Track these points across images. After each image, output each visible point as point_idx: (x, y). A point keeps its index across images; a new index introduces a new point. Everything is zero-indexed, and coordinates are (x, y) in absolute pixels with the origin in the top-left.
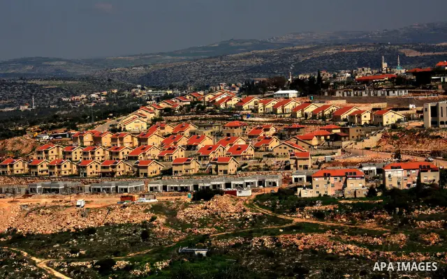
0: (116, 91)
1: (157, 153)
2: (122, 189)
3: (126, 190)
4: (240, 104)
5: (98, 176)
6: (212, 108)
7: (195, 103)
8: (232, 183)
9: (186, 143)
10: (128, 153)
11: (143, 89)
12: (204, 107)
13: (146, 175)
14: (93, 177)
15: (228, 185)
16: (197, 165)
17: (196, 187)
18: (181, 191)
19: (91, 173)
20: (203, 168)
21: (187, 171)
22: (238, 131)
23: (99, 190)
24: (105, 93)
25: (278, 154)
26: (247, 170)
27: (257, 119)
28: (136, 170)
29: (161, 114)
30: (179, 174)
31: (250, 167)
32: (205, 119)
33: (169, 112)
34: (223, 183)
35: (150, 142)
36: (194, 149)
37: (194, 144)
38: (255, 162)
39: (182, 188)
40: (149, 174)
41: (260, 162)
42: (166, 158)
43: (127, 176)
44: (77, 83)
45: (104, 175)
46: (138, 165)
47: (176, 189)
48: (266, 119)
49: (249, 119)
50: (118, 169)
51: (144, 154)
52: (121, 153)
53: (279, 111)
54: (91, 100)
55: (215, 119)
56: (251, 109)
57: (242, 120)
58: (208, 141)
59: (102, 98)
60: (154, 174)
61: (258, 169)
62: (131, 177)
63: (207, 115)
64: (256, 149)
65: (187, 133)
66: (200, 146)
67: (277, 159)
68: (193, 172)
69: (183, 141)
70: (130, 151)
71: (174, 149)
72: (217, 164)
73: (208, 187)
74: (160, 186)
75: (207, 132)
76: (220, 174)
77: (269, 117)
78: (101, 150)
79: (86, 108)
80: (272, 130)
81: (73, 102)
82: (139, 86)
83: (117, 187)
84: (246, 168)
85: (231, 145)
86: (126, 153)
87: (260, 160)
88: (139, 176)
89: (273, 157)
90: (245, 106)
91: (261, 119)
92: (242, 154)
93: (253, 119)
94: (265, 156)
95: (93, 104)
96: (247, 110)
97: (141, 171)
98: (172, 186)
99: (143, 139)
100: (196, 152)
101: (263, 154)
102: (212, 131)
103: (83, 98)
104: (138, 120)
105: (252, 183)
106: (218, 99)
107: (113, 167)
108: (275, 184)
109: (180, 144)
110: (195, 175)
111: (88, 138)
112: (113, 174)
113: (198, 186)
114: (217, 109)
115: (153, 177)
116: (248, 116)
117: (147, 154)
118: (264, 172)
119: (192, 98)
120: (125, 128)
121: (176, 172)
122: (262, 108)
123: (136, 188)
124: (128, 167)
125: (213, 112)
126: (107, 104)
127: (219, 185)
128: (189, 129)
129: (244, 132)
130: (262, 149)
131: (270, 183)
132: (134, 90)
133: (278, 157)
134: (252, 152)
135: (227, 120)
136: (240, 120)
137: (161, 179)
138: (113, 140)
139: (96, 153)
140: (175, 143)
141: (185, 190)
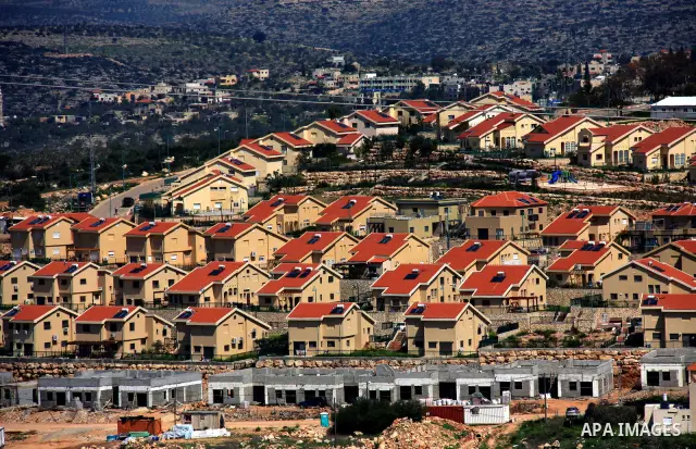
0: (264, 74)
1: (255, 284)
2: (131, 395)
3: (142, 399)
4: (538, 137)
5: (65, 354)
6: (452, 147)
7: (413, 129)
8: (460, 382)
9: (349, 257)
10: (171, 282)
11: (348, 69)
12: (434, 144)
13: (209, 352)
14: (53, 358)
15: (447, 389)
16: (366, 324)
17: (350, 392)
18: (305, 405)
19: (47, 345)
20: (383, 333)
21: (331, 344)
22: (512, 224)
23: (61, 397)
24: (230, 79)
25: (614, 296)
26: (514, 343)
27: (580, 186)
28: (181, 336)
29: (303, 164)
30: (309, 353)
31: (524, 333)
32: (427, 183)
33: (328, 156)
34: (431, 382)
35: (242, 250)
36: (371, 277)
37: (372, 259)
38: (542, 321)
39: (309, 394)
40: (220, 352)
41: (562, 319)
42: (281, 301)
43: (155, 354)
44: (157, 42)
45: (84, 350)
46: (188, 322)
47: (291, 396)
48: (606, 187)
49: (558, 185)
50: (127, 334)
51: (217, 288)
52: (148, 285)
53: (652, 161)
54: (184, 102)
55: (454, 183)
56: (570, 155)
57: (535, 188)
58: (415, 253)
59: (221, 96)
60: (233, 352)
61: (546, 340)
62: (166, 358)
63: (436, 171)
64: (555, 280)
65: (359, 224)
66: (388, 266)
67: (612, 313)
68: (352, 347)
69: (342, 250)
70: (178, 279)
71: (306, 274)
72: (422, 325)
73: (386, 395)
74: (244, 388)
75: (421, 224)
76: (431, 353)
77: (619, 180)
78: (91, 275)
79: (166, 129)
80: (619, 222)
81: (128, 107)
82: (338, 59)
83: (116, 390)
84: (511, 338)
85: (479, 265)
86: (164, 285)
87: (560, 312)
88: (189, 357)
89: (600, 303)
90: (553, 145)
91: (592, 187)
92: (508, 293)
93: (569, 186)
94: (576, 301)
95: (188, 115)
96: (557, 156)
97: (195, 341)
98: (279, 387)
99: (220, 240)
100: (372, 285)
101: (574, 294)
102: (436, 219)
103: (161, 96)
104: (219, 183)
105: (519, 385)
106: (474, 122)
107: (114, 327)
108: (587, 389)
109: (330, 259)
110: (355, 354)
111: (59, 236)
112: (113, 346)
113: (356, 389)
114: (469, 150)
115: (232, 359)
116: (556, 174)
117: (225, 289)
118: (561, 352)
119: (406, 114)
120: (180, 206)
121: (299, 345)
122: (602, 151)
123: (173, 392)
124: (160, 327)
125: (453, 162)
126: (233, 115)
127: (419, 390)
128: (367, 215)
129: (532, 227)
130: (573, 279)
131: (573, 386)
132: (320, 72)
133: (614, 306)
134: (540, 289)
135: (490, 185)
136: (527, 189)
137: (253, 365)
138: (134, 243)
139: (76, 282)
140: (317, 257)
141: (315, 400)
